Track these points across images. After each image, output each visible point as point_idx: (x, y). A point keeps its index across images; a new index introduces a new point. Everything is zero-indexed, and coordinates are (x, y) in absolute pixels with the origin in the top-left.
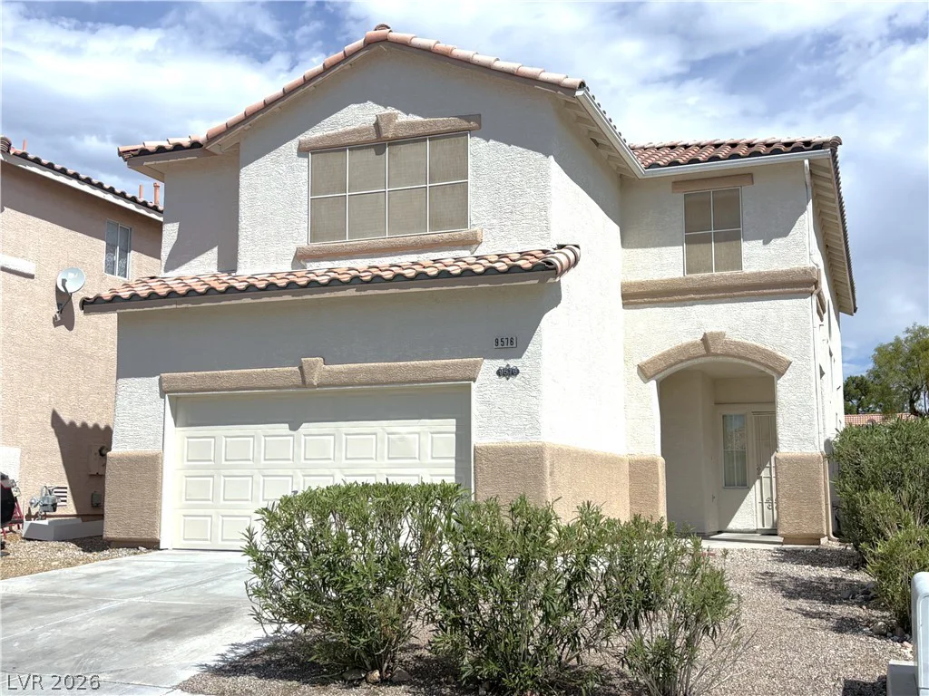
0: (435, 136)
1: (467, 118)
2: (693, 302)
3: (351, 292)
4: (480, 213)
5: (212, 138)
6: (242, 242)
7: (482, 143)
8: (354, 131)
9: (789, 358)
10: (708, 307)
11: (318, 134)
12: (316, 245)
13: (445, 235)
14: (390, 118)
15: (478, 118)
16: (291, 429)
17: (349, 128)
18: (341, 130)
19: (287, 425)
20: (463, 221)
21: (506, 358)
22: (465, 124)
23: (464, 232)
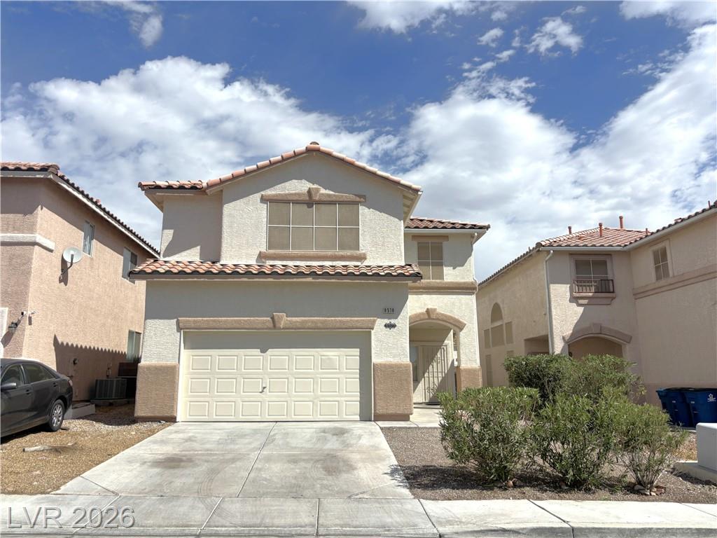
0: (341, 203)
1: (360, 196)
2: (422, 293)
3: (310, 279)
4: (365, 244)
5: (210, 186)
6: (224, 245)
7: (366, 210)
8: (295, 194)
9: (465, 322)
10: (428, 296)
11: (273, 193)
12: (272, 251)
13: (348, 253)
14: (317, 190)
15: (364, 197)
16: (261, 352)
17: (291, 192)
18: (287, 192)
19: (259, 350)
20: (357, 248)
21: (389, 319)
22: (358, 199)
23: (358, 252)
